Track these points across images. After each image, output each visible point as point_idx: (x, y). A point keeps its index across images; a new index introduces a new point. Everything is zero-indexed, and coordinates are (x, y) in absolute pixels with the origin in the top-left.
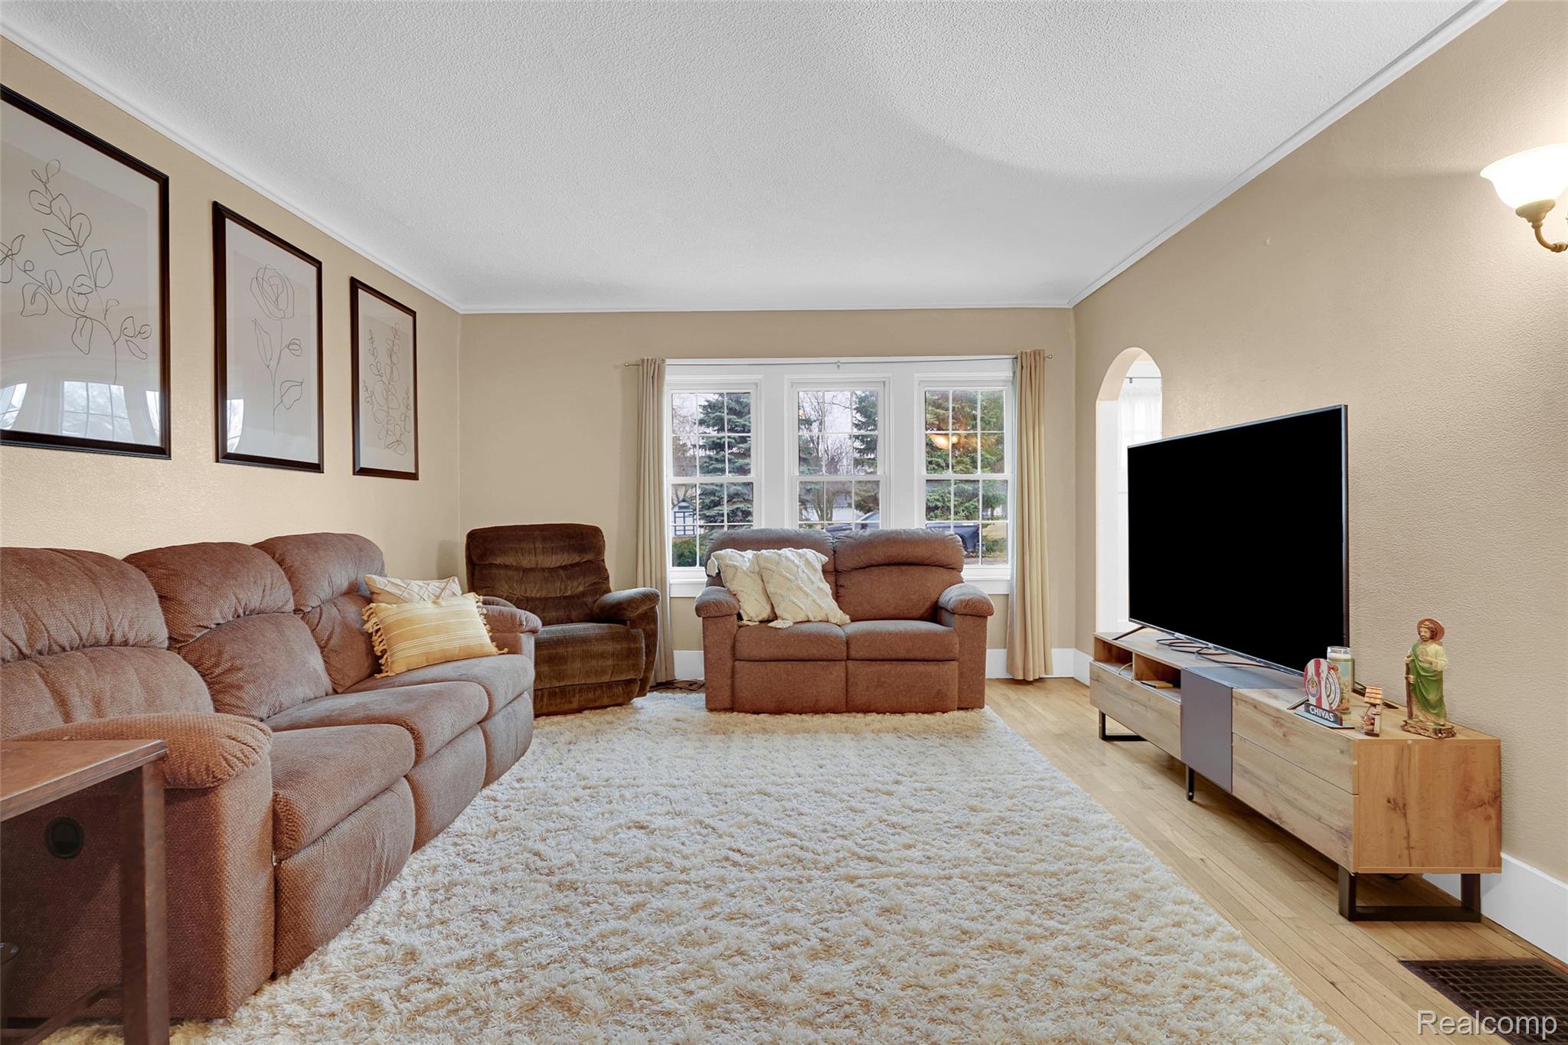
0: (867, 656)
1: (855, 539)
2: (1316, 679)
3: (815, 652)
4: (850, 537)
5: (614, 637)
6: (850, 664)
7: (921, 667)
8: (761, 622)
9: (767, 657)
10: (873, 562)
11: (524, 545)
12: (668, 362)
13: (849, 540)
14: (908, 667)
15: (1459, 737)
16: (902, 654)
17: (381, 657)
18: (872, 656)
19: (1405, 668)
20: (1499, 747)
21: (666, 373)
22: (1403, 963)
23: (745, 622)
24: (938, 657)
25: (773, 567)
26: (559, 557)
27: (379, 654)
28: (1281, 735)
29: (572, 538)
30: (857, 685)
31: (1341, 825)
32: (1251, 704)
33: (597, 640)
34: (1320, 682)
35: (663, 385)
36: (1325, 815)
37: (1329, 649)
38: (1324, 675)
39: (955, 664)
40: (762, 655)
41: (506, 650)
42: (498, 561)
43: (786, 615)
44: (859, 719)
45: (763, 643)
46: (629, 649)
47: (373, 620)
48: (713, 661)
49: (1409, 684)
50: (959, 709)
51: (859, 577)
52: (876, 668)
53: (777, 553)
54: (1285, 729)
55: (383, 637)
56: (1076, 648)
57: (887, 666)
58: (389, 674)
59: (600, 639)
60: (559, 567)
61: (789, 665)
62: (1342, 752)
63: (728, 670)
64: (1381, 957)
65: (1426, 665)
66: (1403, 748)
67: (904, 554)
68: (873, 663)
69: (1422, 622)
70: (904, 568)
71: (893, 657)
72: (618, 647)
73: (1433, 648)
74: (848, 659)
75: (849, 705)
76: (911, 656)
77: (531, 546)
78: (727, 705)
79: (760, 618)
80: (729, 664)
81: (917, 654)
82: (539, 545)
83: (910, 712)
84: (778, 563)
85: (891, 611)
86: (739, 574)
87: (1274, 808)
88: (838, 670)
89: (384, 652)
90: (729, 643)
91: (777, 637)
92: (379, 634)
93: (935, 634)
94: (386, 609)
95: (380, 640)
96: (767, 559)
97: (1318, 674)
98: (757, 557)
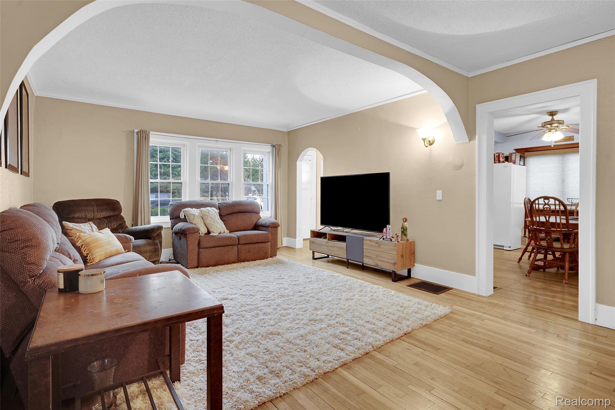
0: (245, 243)
1: (227, 204)
2: (386, 232)
3: (228, 243)
4: (225, 203)
5: (149, 244)
6: (239, 246)
7: (261, 245)
8: (205, 234)
9: (212, 246)
10: (234, 212)
11: (89, 208)
12: (151, 132)
13: (225, 204)
14: (257, 245)
15: (409, 241)
16: (255, 241)
17: (87, 256)
18: (246, 243)
19: (401, 228)
20: (414, 242)
21: (150, 137)
22: (407, 286)
23: (200, 235)
24: (265, 241)
25: (207, 214)
26: (104, 213)
27: (86, 255)
28: (378, 246)
29: (109, 205)
30: (242, 253)
31: (393, 262)
32: (369, 240)
33: (143, 246)
34: (387, 233)
35: (149, 141)
36: (390, 261)
37: (387, 225)
38: (388, 231)
39: (270, 243)
40: (210, 246)
41: (127, 250)
42: (76, 216)
43: (215, 231)
44: (243, 264)
45: (210, 241)
46: (155, 248)
47: (80, 241)
48: (191, 250)
49: (402, 231)
50: (270, 257)
51: (230, 217)
52: (247, 246)
53: (207, 209)
54: (379, 244)
55: (86, 248)
56: (288, 237)
57: (251, 246)
58: (93, 263)
59: (144, 245)
60: (103, 218)
61: (219, 248)
62: (394, 246)
63: (196, 253)
64: (403, 286)
65: (405, 227)
66: (403, 244)
67: (244, 209)
68: (246, 245)
69: (404, 218)
70: (244, 213)
71: (252, 242)
72: (151, 248)
73: (406, 223)
74: (238, 244)
75: (240, 260)
76: (258, 241)
77: (92, 208)
78: (196, 265)
79: (205, 233)
80: (197, 250)
81: (259, 241)
82: (95, 208)
83: (257, 260)
84: (209, 213)
85: (242, 228)
86: (196, 217)
87: (376, 263)
88: (235, 248)
89: (88, 254)
90: (197, 242)
91: (215, 239)
92: (83, 247)
93: (264, 234)
94: (85, 236)
95: (84, 249)
96: (205, 211)
97: (386, 231)
98: (201, 211)
